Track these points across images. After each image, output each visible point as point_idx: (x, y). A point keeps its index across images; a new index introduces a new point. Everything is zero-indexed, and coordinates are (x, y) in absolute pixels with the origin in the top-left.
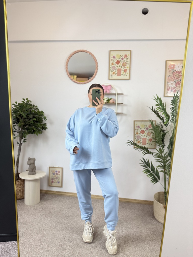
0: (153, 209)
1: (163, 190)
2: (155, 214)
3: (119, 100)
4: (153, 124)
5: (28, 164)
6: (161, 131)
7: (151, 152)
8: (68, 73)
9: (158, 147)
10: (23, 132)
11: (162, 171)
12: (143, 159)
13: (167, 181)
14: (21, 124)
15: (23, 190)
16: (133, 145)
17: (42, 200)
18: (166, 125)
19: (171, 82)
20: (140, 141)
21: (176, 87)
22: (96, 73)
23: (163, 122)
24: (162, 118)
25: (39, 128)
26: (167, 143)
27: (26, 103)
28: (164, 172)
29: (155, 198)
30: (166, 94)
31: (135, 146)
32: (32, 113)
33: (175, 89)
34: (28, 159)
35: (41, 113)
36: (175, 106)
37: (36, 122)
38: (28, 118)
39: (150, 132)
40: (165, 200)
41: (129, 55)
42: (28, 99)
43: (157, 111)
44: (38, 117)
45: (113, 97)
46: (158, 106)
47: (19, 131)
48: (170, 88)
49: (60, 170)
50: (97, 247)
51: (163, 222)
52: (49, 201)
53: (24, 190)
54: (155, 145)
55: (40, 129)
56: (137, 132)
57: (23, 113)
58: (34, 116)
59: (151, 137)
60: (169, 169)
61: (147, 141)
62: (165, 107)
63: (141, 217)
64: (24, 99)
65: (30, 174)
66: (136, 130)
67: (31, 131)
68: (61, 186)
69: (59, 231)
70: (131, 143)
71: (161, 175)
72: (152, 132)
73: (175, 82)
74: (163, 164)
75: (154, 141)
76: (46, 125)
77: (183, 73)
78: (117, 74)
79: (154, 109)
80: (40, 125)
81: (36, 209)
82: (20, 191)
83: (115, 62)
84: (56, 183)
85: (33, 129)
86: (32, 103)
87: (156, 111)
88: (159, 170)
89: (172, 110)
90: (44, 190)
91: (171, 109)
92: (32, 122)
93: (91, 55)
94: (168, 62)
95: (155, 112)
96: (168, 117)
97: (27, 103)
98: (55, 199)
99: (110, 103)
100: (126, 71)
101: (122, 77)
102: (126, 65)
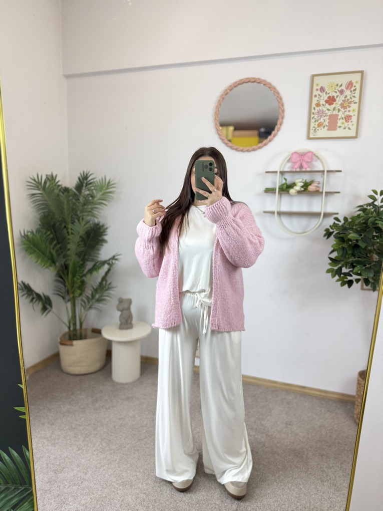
5: (118, 310)
8: (218, 129)
22: (279, 126)
41: (357, 82)
45: (318, 178)
65: (121, 328)
78: (328, 126)
83: (323, 99)
93: (269, 88)
99: (309, 191)
100: (348, 119)
101: (339, 133)
102: (350, 105)
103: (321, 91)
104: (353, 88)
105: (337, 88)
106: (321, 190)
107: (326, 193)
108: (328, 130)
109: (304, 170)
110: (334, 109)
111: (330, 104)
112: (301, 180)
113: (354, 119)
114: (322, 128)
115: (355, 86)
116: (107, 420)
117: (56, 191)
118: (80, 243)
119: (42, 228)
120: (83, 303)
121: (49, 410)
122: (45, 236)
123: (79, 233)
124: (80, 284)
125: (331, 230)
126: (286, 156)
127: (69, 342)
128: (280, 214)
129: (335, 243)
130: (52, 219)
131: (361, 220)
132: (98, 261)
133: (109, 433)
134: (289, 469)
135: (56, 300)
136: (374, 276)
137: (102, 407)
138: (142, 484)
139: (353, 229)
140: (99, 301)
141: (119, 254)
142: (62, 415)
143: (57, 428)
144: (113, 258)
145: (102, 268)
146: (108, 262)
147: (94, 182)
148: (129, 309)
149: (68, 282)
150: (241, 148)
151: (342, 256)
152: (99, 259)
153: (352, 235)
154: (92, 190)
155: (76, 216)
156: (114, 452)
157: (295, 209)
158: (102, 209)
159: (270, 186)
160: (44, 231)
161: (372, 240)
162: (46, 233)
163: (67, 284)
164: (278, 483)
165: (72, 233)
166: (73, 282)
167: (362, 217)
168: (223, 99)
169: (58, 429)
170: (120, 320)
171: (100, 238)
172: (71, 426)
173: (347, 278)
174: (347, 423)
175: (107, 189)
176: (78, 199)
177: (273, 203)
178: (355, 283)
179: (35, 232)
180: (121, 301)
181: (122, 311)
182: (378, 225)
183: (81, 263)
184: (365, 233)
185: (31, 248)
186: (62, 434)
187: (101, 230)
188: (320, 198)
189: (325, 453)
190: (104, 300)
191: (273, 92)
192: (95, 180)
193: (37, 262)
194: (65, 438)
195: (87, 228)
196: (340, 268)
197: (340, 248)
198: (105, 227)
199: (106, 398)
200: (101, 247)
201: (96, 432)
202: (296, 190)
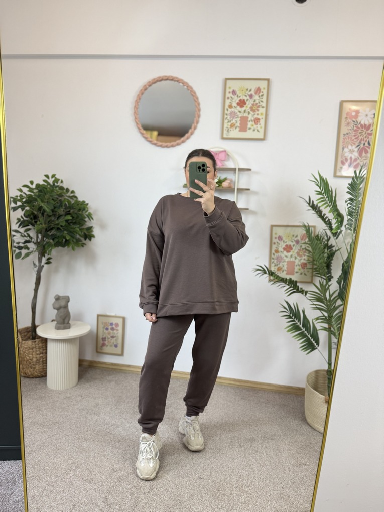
0: (304, 404)
1: (326, 367)
2: (307, 413)
3: (242, 181)
4: (309, 233)
5: (54, 308)
6: (325, 248)
7: (303, 290)
8: (138, 123)
9: (317, 280)
10: (45, 243)
11: (325, 329)
12: (287, 302)
13: (334, 348)
14: (41, 226)
15: (44, 360)
16: (266, 275)
17: (83, 380)
18: (336, 235)
19: (350, 147)
20: (282, 266)
21: (360, 158)
22: (195, 124)
23: (330, 230)
24: (329, 220)
25: (78, 236)
26: (337, 272)
27: (52, 184)
28: (329, 330)
29: (308, 381)
30: (338, 171)
31: (272, 278)
32: (63, 205)
33: (358, 161)
34: (55, 297)
35: (82, 206)
36: (356, 196)
37: (72, 224)
38: (54, 215)
39: (303, 249)
40: (328, 386)
41: (264, 89)
42: (56, 176)
43: (319, 205)
44: (76, 213)
45: (230, 176)
46: (321, 196)
47: (37, 240)
48: (346, 160)
49: (120, 322)
50: (188, 475)
51: (322, 430)
52: (96, 381)
53: (46, 360)
54: (312, 276)
55: (79, 239)
56: (276, 248)
57: (46, 204)
58: (68, 210)
59: (304, 259)
60: (340, 325)
61: (295, 267)
62: (335, 197)
63: (279, 420)
64: (47, 176)
65: (58, 328)
66: (274, 243)
67: (60, 241)
68: (120, 353)
69: (113, 442)
70: (264, 270)
71: (323, 336)
72: (307, 248)
73: (359, 147)
74: (326, 314)
75: (311, 267)
76: (92, 231)
77: (375, 127)
78: (240, 127)
79: (313, 202)
80: (80, 230)
81: (69, 398)
82: (37, 360)
83: (235, 102)
84: (111, 346)
85: (65, 238)
86: (65, 186)
87: (317, 205)
88: (319, 326)
89: (350, 203)
90: (87, 361)
91: (347, 201)
92: (64, 224)
93: (187, 87)
94: (345, 104)
95: (314, 207)
96: (339, 219)
97: (54, 184)
98: (108, 379)
99: (223, 187)
100: (257, 122)
101: (249, 134)
102: (259, 109)
103: (233, 94)
104: (261, 94)
105: (247, 92)
106: (233, 187)
107: (238, 189)
108: (240, 131)
110: (245, 111)
111: (242, 107)
113: (262, 122)
114: (234, 129)
115: (262, 92)
148: (66, 307)
150: (161, 144)
168: (142, 94)
180: (57, 298)
181: (58, 310)
191: (190, 91)
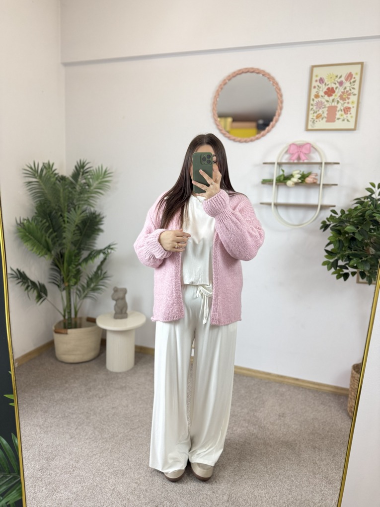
5: (113, 299)
8: (216, 119)
22: (277, 116)
41: (357, 74)
65: (116, 317)
78: (327, 118)
83: (322, 91)
93: (268, 78)
99: (306, 183)
100: (347, 111)
101: (338, 124)
102: (349, 97)
103: (320, 83)
104: (353, 80)
105: (337, 79)
106: (318, 182)
107: (323, 185)
108: (327, 121)
109: (301, 161)
110: (333, 100)
111: (330, 95)
112: (298, 172)
113: (353, 111)
114: (321, 119)
115: (354, 78)
116: (100, 409)
117: (53, 179)
118: (76, 232)
119: (38, 216)
120: (78, 292)
121: (43, 398)
122: (40, 224)
123: (75, 222)
124: (75, 272)
125: (328, 223)
126: (283, 147)
127: (63, 331)
128: (277, 205)
129: (332, 235)
130: (48, 207)
131: (358, 213)
132: (94, 250)
133: (103, 422)
134: (281, 461)
135: (50, 288)
136: (370, 269)
137: (96, 396)
138: (134, 473)
139: (350, 221)
140: (94, 290)
141: (114, 243)
142: (55, 403)
143: (50, 415)
144: (109, 247)
145: (97, 257)
146: (104, 251)
147: (90, 171)
148: (123, 298)
149: (64, 271)
150: (239, 139)
151: (338, 248)
152: (95, 248)
153: (349, 228)
154: (89, 179)
155: (72, 204)
156: (106, 441)
157: (292, 201)
158: (98, 198)
159: (267, 177)
160: (40, 219)
161: (369, 233)
162: (41, 221)
163: (62, 273)
164: (270, 475)
165: (68, 222)
166: (69, 271)
167: (359, 209)
168: (222, 89)
169: (51, 417)
170: (115, 309)
171: (96, 227)
172: (64, 414)
173: (343, 271)
174: (340, 415)
175: (104, 178)
176: (75, 188)
177: (270, 195)
178: (351, 276)
179: (30, 219)
180: (116, 290)
181: (116, 300)
182: (375, 218)
183: (76, 251)
184: (362, 225)
185: (27, 236)
186: (54, 422)
187: (98, 220)
188: (318, 190)
189: (317, 445)
190: (99, 289)
191: (271, 82)
192: (92, 169)
193: (32, 250)
194: (57, 426)
195: (83, 217)
196: (337, 261)
197: (336, 240)
198: (101, 216)
199: (100, 386)
200: (97, 236)
201: (88, 421)
202: (293, 182)
